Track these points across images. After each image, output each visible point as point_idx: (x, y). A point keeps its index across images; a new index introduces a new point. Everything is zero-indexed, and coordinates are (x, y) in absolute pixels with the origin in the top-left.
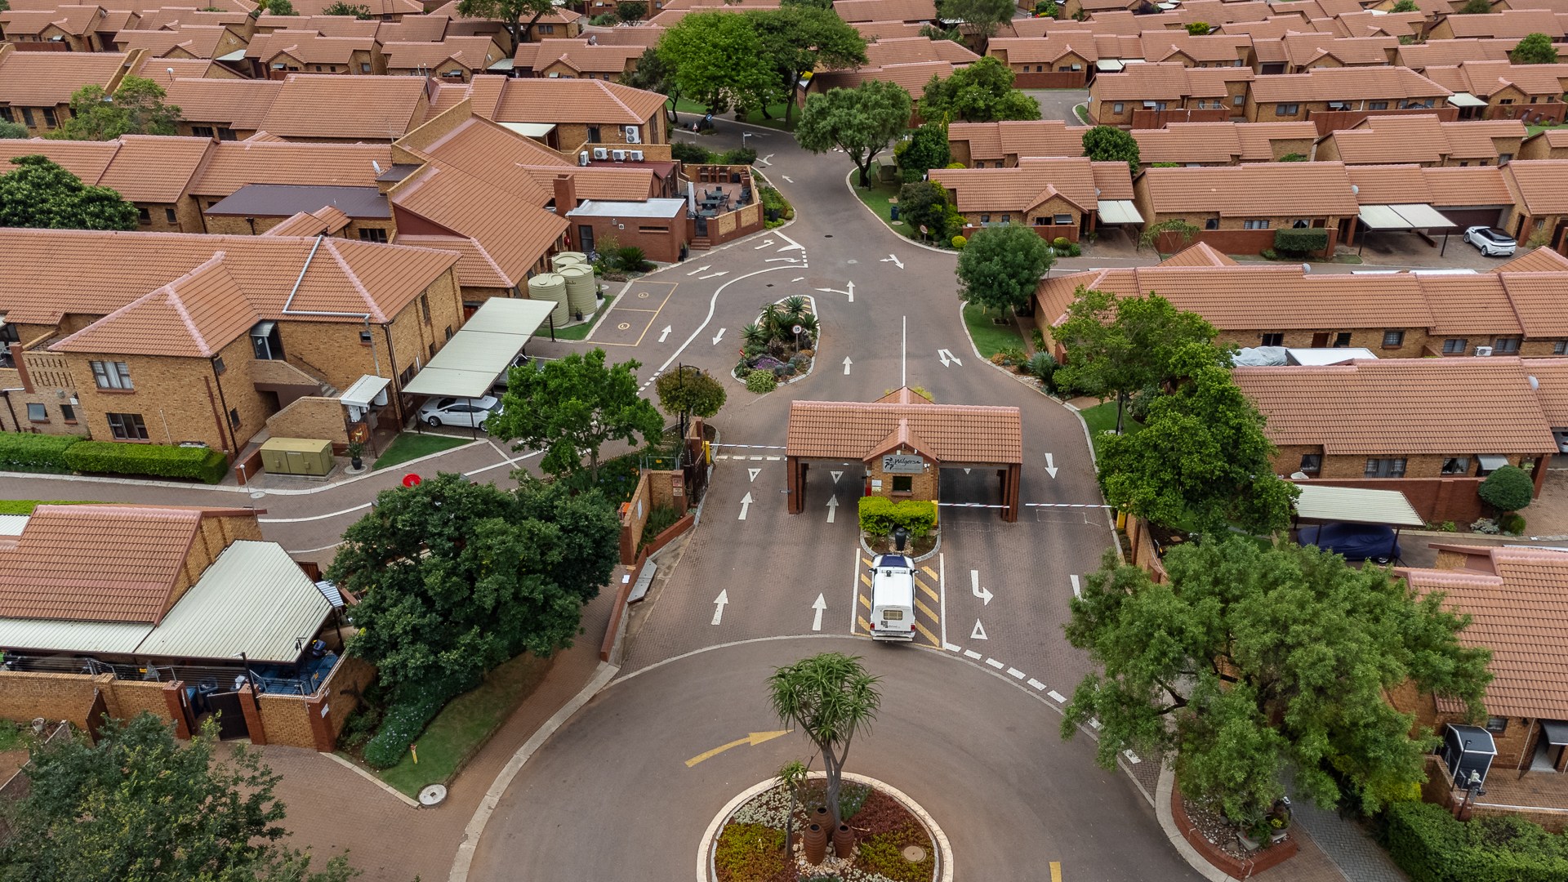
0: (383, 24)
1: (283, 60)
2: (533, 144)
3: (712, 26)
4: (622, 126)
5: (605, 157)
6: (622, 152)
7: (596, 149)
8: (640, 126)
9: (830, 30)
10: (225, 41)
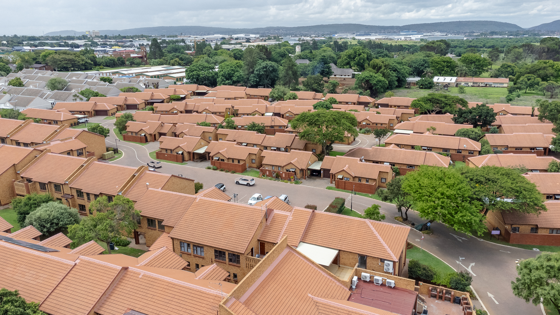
0: (267, 136)
1: (219, 156)
2: (322, 270)
3: (440, 179)
4: (382, 260)
5: (368, 280)
6: (380, 278)
7: (363, 274)
8: (394, 263)
9: (520, 187)
10: (199, 143)
